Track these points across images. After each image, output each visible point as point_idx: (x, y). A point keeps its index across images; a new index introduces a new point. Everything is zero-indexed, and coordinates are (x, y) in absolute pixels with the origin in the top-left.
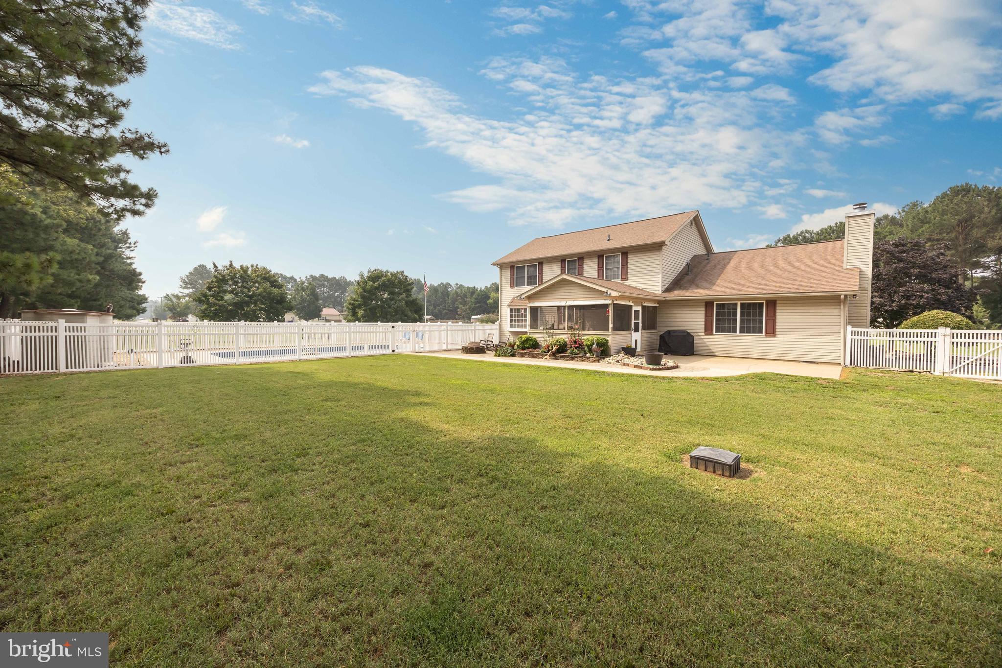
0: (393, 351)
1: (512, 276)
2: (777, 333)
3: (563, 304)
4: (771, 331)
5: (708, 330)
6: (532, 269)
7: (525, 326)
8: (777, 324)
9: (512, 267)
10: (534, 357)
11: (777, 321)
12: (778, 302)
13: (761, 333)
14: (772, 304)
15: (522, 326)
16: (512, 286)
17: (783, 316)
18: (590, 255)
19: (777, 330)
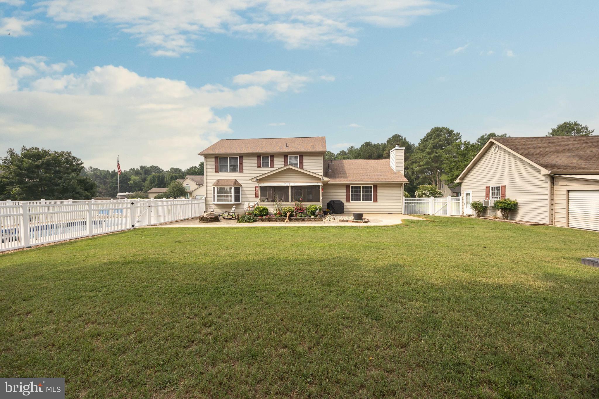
0: (133, 226)
1: (216, 164)
2: (378, 200)
3: (287, 184)
4: (376, 200)
5: (348, 200)
6: (233, 161)
7: (231, 201)
8: (378, 196)
9: (216, 157)
10: (273, 221)
11: (378, 195)
12: (378, 186)
13: (371, 200)
14: (376, 186)
15: (228, 200)
16: (216, 171)
17: (381, 193)
18: (279, 154)
19: (378, 199)
